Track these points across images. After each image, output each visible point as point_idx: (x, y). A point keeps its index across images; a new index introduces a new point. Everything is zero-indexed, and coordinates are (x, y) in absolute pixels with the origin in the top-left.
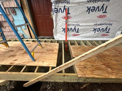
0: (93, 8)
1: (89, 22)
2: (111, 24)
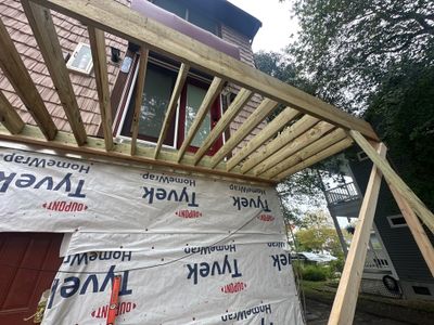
0: (205, 267)
1: (202, 314)
2: (267, 308)
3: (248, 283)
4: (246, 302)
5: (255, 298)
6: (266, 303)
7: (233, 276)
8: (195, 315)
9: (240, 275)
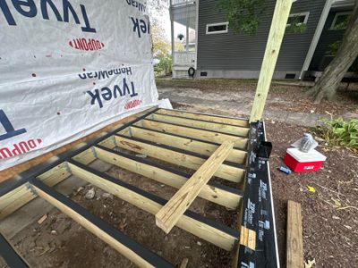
1: (47, 69)
2: (128, 71)
3: (107, 44)
4: (106, 63)
5: (115, 60)
6: (126, 66)
7: (83, 29)
8: (34, 71)
9: (93, 31)
